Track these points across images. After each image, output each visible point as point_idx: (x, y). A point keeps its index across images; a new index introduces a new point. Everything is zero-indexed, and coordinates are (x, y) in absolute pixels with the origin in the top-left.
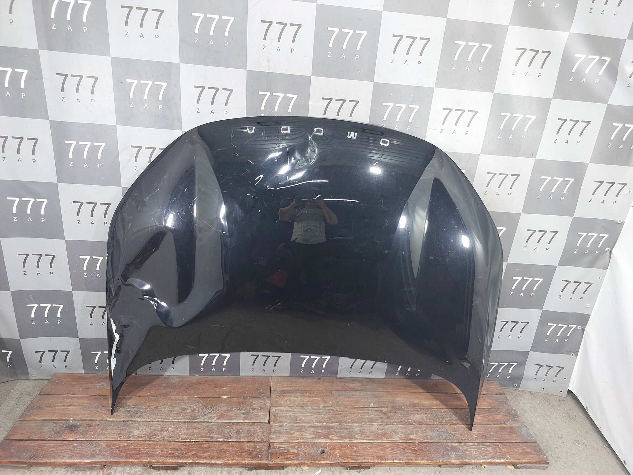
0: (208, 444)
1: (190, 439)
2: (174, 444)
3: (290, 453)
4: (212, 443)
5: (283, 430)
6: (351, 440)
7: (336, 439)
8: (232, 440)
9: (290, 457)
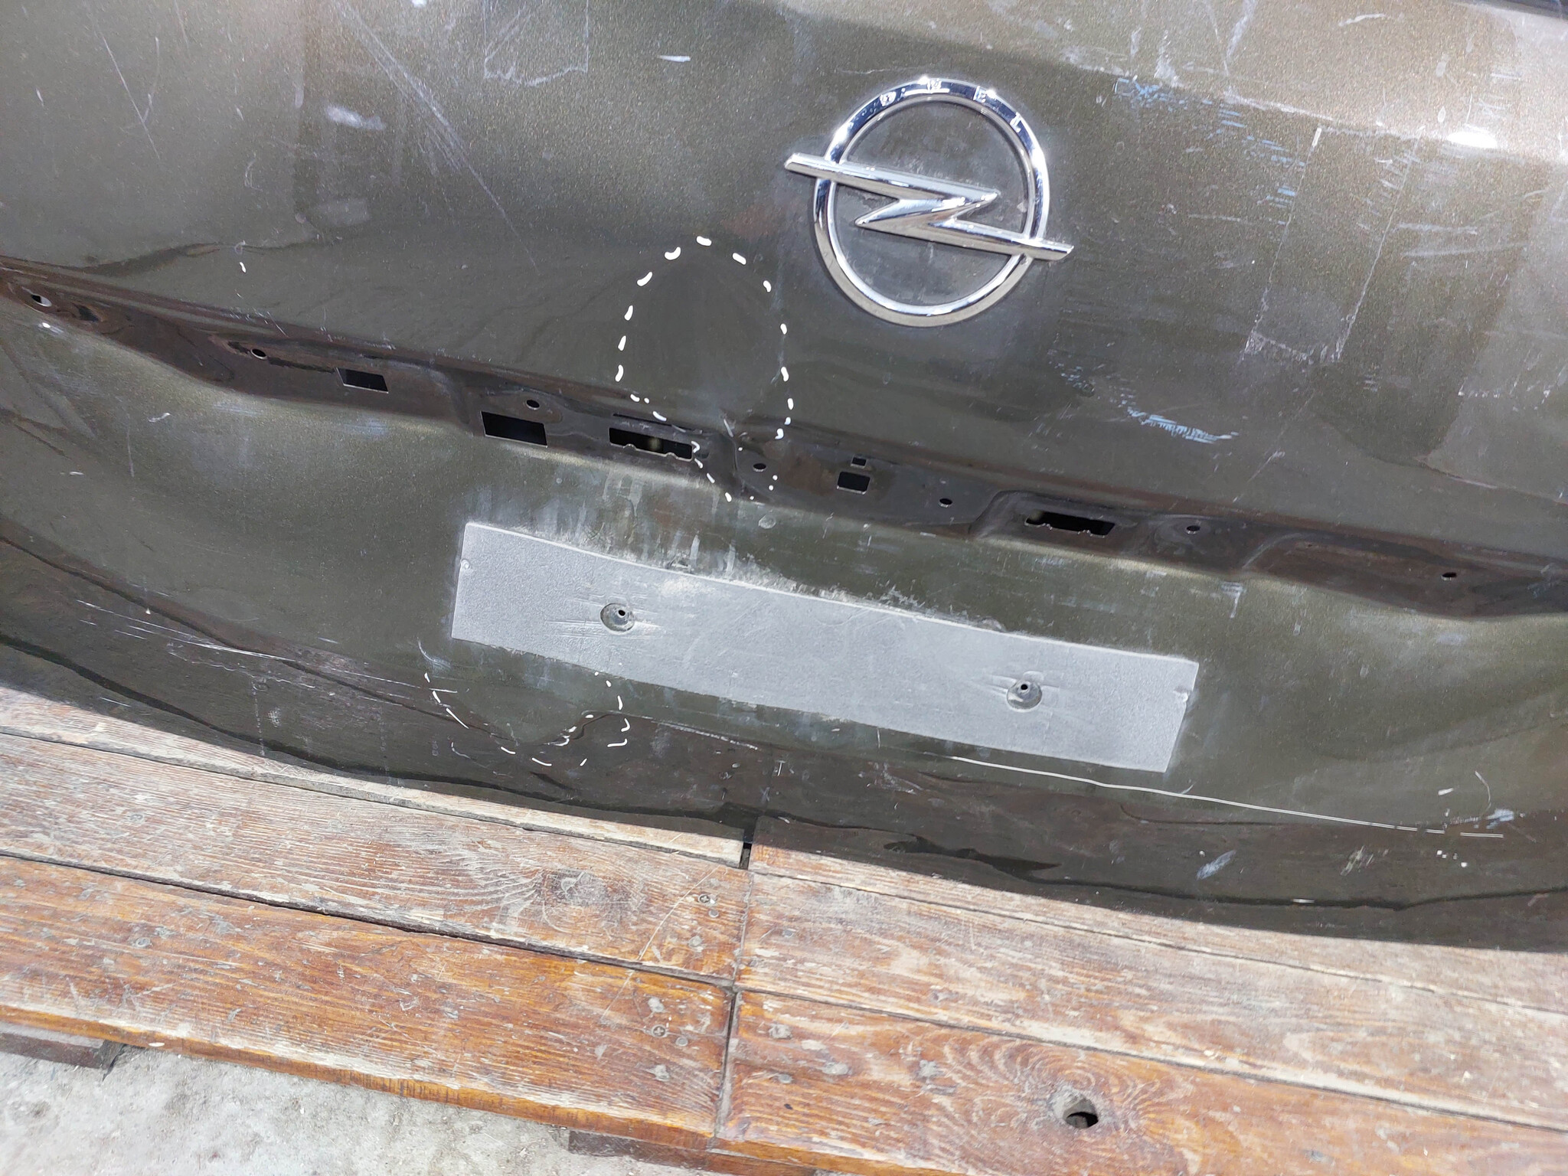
0: (335, 934)
1: (236, 884)
2: (121, 897)
3: (866, 1085)
4: (368, 931)
5: (825, 925)
6: (1261, 1067)
7: (1164, 1043)
8: (497, 931)
9: (866, 1119)
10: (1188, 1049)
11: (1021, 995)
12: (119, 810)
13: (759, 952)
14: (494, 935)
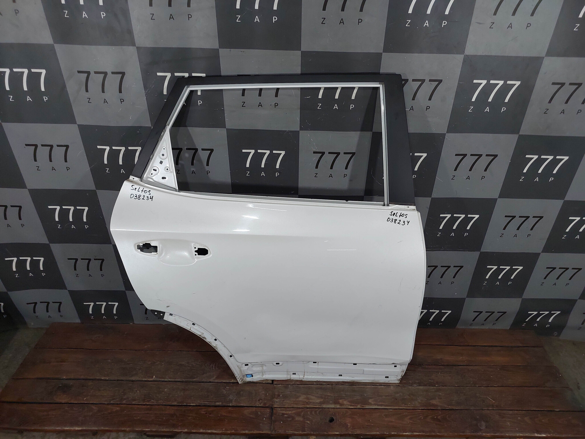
0: (205, 410)
1: (186, 403)
2: (169, 409)
3: (295, 421)
4: (210, 408)
5: (288, 393)
6: (364, 406)
7: (346, 405)
8: (231, 404)
9: (295, 427)
10: (351, 406)
11: (322, 400)
12: (163, 393)
13: (276, 400)
14: (230, 405)
